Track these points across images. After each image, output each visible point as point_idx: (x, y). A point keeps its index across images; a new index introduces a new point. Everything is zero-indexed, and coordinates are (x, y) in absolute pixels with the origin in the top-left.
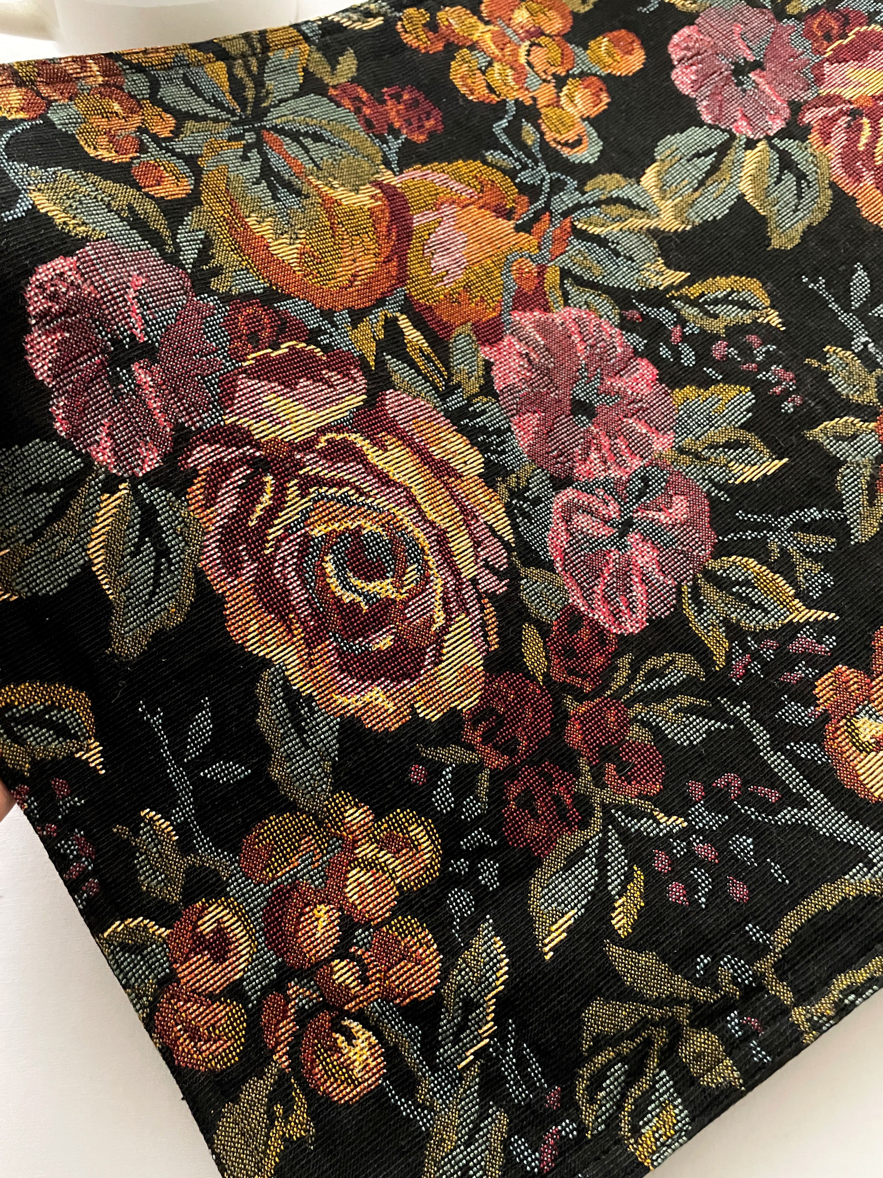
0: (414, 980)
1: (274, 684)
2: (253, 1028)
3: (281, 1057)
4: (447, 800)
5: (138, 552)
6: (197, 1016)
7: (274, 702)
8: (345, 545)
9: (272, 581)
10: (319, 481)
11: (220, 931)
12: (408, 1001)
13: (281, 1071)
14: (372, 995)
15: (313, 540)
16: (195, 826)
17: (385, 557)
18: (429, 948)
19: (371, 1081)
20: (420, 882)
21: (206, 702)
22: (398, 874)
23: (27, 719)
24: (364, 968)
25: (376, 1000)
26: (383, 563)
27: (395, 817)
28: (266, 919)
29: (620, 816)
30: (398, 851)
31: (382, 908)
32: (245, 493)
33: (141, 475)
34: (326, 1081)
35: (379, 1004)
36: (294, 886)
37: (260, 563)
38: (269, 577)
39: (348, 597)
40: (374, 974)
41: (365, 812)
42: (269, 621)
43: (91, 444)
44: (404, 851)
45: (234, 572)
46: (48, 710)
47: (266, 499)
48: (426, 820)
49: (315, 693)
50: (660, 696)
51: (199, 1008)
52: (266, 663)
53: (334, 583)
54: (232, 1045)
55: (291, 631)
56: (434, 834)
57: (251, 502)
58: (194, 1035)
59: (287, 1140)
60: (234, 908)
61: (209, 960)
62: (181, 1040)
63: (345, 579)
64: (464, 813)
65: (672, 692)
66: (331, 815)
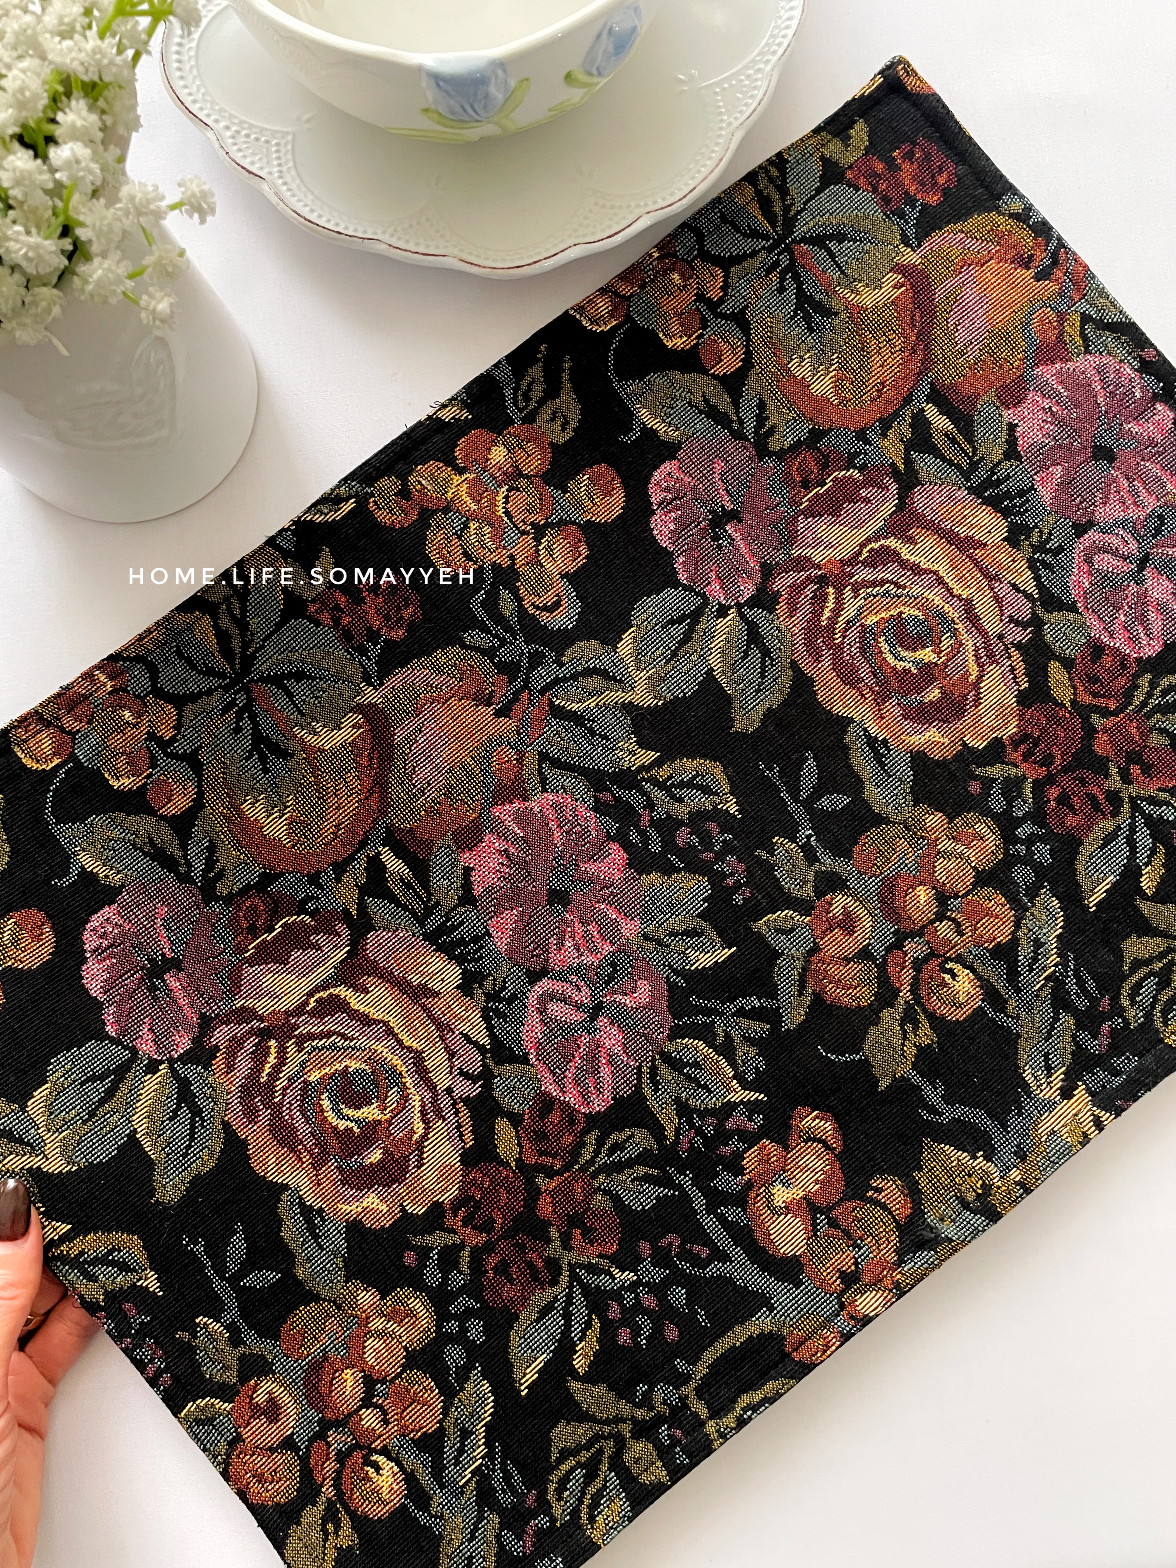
0: (423, 1418)
1: (292, 1203)
2: (305, 1469)
3: (328, 1489)
4: (435, 1276)
5: (175, 1115)
6: (262, 1465)
7: (294, 1217)
8: (336, 1084)
9: (282, 1122)
10: (311, 1037)
11: (271, 1400)
12: (419, 1434)
13: (329, 1499)
14: (393, 1433)
15: (311, 1084)
16: (241, 1324)
17: (369, 1087)
18: (432, 1392)
19: (396, 1502)
20: (421, 1343)
21: (238, 1227)
22: (404, 1338)
23: (95, 1261)
24: (385, 1413)
25: (395, 1436)
26: (368, 1093)
27: (396, 1295)
28: (306, 1386)
29: (583, 1274)
30: (402, 1321)
31: (394, 1366)
32: (256, 1057)
33: (176, 1056)
34: (362, 1504)
35: (398, 1439)
36: (325, 1358)
37: (272, 1110)
38: (280, 1119)
39: (342, 1125)
40: (393, 1416)
41: (373, 1294)
42: (283, 1154)
43: (137, 1038)
44: (406, 1320)
45: (253, 1120)
46: (111, 1252)
47: (272, 1059)
48: (421, 1294)
49: (324, 1206)
50: (618, 1167)
51: (262, 1459)
52: (285, 1187)
53: (330, 1116)
54: (291, 1483)
55: (301, 1159)
56: (428, 1304)
57: (261, 1063)
58: (261, 1479)
59: (339, 1550)
60: (281, 1381)
61: (265, 1422)
62: (252, 1484)
63: (339, 1111)
64: (450, 1285)
65: (630, 1163)
66: (347, 1300)
